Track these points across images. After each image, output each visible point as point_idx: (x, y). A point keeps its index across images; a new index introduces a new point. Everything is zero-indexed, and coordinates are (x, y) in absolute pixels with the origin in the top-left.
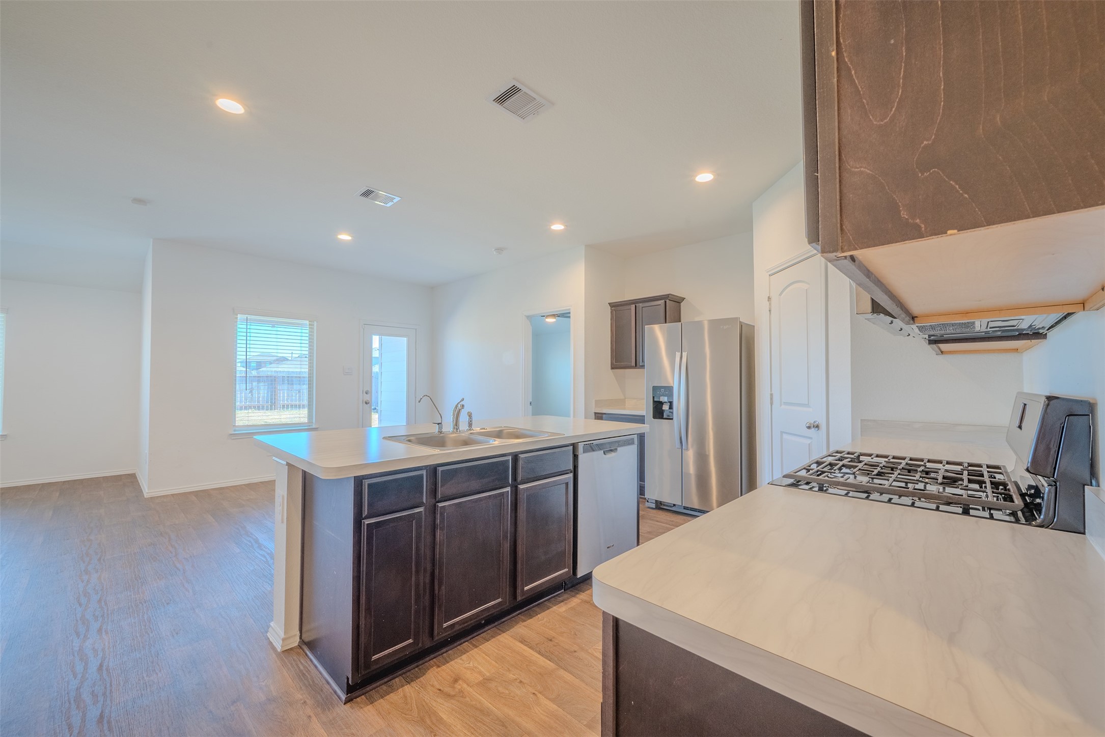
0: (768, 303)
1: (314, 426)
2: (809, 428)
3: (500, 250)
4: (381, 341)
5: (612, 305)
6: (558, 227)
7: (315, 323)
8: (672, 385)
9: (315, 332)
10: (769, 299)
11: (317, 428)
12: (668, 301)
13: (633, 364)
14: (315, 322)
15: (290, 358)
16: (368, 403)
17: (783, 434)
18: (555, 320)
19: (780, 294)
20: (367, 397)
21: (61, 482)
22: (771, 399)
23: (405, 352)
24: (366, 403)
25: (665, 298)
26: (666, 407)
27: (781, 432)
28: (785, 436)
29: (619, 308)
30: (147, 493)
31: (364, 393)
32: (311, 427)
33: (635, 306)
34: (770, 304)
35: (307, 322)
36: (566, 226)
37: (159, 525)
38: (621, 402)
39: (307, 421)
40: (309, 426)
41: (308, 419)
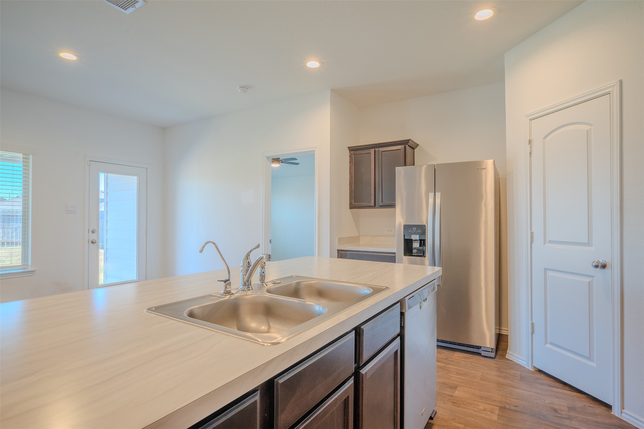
0: (529, 146)
1: (30, 269)
2: (597, 266)
3: (245, 88)
4: (106, 179)
5: (351, 149)
6: (313, 64)
7: (31, 157)
8: (425, 224)
9: (31, 166)
10: (530, 142)
11: (34, 271)
12: (407, 146)
13: (372, 204)
14: (31, 155)
15: (8, 199)
16: (95, 243)
17: (547, 271)
18: (279, 165)
19: (545, 138)
20: (93, 237)
22: (532, 237)
23: (135, 192)
24: (92, 242)
25: (405, 143)
26: (416, 245)
27: (545, 268)
28: (549, 273)
29: (358, 152)
31: (90, 232)
32: (26, 270)
33: (375, 150)
34: (531, 147)
35: (21, 155)
36: (322, 63)
38: (355, 239)
39: (21, 264)
40: (25, 269)
41: (22, 262)
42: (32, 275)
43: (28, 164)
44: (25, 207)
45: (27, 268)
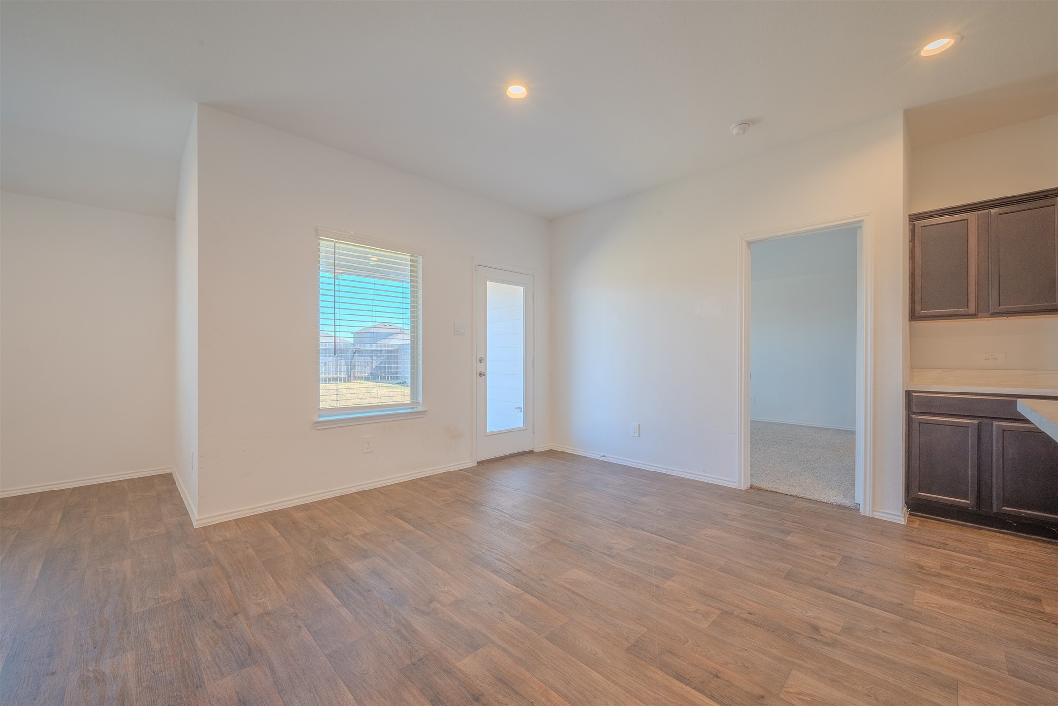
1: (420, 408)
5: (916, 217)
7: (420, 260)
11: (425, 411)
13: (972, 310)
14: (421, 257)
16: (483, 376)
20: (481, 368)
21: (69, 489)
23: (521, 308)
24: (480, 375)
29: (933, 221)
30: (197, 520)
31: (478, 361)
32: (415, 410)
33: (979, 213)
35: (404, 259)
36: (960, 37)
37: (236, 614)
39: (409, 402)
40: (414, 408)
41: (411, 400)
42: (423, 416)
43: (417, 279)
44: (414, 341)
45: (416, 408)
